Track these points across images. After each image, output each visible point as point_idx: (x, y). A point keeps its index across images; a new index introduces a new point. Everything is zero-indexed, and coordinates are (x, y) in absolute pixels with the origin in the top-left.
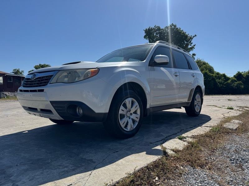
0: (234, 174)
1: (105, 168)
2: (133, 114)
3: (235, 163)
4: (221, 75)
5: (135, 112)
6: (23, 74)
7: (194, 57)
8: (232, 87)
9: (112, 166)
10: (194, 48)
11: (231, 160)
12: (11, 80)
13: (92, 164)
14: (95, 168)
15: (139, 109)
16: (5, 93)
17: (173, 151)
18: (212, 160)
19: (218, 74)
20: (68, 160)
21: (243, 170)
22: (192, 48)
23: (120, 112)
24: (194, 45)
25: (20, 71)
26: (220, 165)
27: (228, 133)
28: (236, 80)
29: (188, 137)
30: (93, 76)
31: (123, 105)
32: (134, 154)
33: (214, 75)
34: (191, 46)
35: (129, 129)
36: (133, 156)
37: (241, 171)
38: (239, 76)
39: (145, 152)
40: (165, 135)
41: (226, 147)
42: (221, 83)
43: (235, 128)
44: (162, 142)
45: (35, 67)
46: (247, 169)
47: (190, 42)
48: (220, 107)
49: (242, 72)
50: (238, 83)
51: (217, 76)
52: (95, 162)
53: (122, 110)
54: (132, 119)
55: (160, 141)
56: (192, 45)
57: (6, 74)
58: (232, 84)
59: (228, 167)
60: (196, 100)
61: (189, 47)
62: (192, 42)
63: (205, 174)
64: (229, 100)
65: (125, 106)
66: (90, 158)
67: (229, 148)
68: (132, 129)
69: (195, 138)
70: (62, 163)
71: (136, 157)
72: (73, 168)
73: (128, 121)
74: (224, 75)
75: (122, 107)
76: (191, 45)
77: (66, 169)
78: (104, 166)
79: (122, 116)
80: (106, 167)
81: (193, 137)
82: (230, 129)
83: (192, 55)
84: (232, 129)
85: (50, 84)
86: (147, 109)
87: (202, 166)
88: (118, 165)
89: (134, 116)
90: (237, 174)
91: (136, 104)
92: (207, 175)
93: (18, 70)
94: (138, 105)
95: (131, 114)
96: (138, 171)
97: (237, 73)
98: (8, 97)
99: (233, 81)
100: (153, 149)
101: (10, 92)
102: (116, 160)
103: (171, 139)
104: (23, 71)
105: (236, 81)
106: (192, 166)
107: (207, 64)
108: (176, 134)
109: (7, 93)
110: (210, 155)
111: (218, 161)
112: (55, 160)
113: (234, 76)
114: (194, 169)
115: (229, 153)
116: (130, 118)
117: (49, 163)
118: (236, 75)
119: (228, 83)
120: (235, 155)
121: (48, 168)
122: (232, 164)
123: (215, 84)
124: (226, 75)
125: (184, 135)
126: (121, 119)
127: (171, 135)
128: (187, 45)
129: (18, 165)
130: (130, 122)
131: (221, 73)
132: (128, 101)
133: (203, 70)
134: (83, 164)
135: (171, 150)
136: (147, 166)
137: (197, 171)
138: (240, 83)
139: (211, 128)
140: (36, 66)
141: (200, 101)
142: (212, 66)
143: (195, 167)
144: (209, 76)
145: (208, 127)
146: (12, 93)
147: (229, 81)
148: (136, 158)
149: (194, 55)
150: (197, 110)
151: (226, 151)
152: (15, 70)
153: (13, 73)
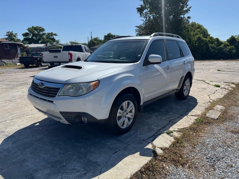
0: (207, 175)
1: (109, 173)
2: (129, 113)
3: (210, 162)
4: (214, 40)
5: (131, 112)
6: (17, 36)
7: (189, 20)
8: (224, 52)
9: (114, 170)
10: (190, 11)
11: (207, 158)
12: (7, 48)
13: (98, 167)
14: (101, 173)
15: (134, 108)
16: (4, 60)
17: (162, 149)
18: (192, 157)
19: (211, 38)
20: (79, 163)
21: (215, 170)
22: (187, 11)
23: (118, 115)
24: (190, 8)
25: (14, 33)
26: (197, 164)
27: (210, 124)
28: (229, 44)
29: (175, 131)
30: (95, 89)
31: (120, 109)
32: (130, 155)
33: (207, 39)
34: (186, 9)
35: (125, 126)
36: (129, 158)
37: (213, 171)
38: (232, 40)
39: (139, 153)
40: (156, 129)
41: (205, 141)
42: (213, 48)
43: (216, 118)
44: (152, 138)
45: (28, 30)
46: (218, 169)
47: (186, 4)
48: (208, 84)
49: (236, 36)
50: (230, 48)
51: (210, 40)
52: (99, 165)
53: (120, 113)
54: (128, 117)
55: (151, 137)
56: (188, 7)
57: (2, 42)
58: (224, 49)
59: (203, 166)
60: (185, 85)
61: (185, 9)
62: (187, 4)
63: (185, 175)
64: (218, 70)
65: (122, 109)
66: (96, 161)
67: (208, 142)
68: (128, 126)
69: (181, 132)
70: (74, 167)
71: (132, 159)
72: (84, 172)
73: (124, 120)
74: (217, 40)
75: (119, 111)
76: (186, 7)
77: (79, 173)
78: (108, 170)
79: (120, 118)
80: (109, 171)
81: (179, 131)
82: (212, 119)
83: (187, 18)
84: (214, 119)
85: (58, 96)
86: (141, 106)
87: (183, 165)
88: (118, 169)
89: (129, 115)
90: (210, 174)
91: (132, 104)
92: (186, 175)
93: (11, 33)
94: (133, 105)
95: (127, 114)
96: (134, 176)
97: (231, 37)
98: (6, 64)
99: (226, 46)
100: (145, 148)
101: (8, 59)
102: (116, 162)
103: (160, 134)
104: (16, 34)
105: (229, 46)
106: (176, 166)
107: (202, 26)
108: (165, 126)
109: (5, 61)
110: (191, 152)
111: (196, 159)
112: (69, 163)
113: (228, 40)
114: (177, 168)
115: (206, 149)
116: (126, 118)
117: (64, 166)
118: (230, 39)
119: (220, 48)
120: (211, 152)
121: (65, 172)
122: (207, 163)
123: (208, 48)
124: (219, 39)
125: (171, 129)
126: (118, 120)
127: (160, 129)
128: (183, 7)
129: (41, 168)
130: (126, 120)
131: (215, 37)
132: (125, 104)
133: (197, 34)
134: (91, 168)
135: (160, 148)
136: (140, 170)
137: (179, 171)
138: (232, 48)
139: (196, 118)
140: (29, 28)
141: (189, 85)
142: (207, 29)
143: (178, 167)
144: (203, 41)
145: (193, 115)
146: (10, 60)
147: (222, 46)
148: (132, 161)
149: (189, 18)
150: (185, 94)
151: (205, 147)
152: (8, 33)
153: (7, 35)
